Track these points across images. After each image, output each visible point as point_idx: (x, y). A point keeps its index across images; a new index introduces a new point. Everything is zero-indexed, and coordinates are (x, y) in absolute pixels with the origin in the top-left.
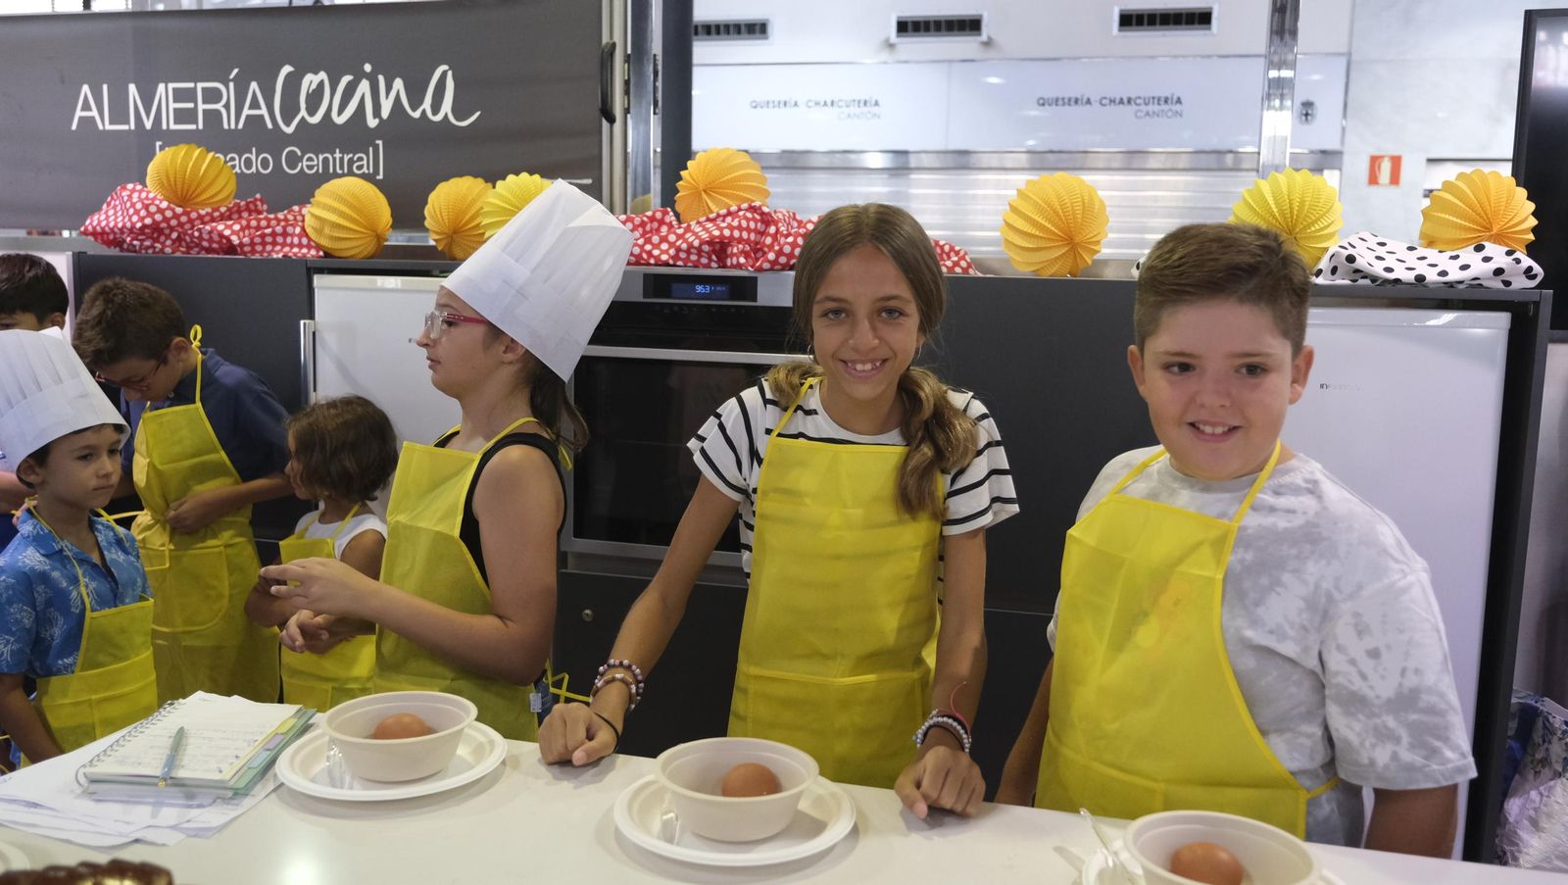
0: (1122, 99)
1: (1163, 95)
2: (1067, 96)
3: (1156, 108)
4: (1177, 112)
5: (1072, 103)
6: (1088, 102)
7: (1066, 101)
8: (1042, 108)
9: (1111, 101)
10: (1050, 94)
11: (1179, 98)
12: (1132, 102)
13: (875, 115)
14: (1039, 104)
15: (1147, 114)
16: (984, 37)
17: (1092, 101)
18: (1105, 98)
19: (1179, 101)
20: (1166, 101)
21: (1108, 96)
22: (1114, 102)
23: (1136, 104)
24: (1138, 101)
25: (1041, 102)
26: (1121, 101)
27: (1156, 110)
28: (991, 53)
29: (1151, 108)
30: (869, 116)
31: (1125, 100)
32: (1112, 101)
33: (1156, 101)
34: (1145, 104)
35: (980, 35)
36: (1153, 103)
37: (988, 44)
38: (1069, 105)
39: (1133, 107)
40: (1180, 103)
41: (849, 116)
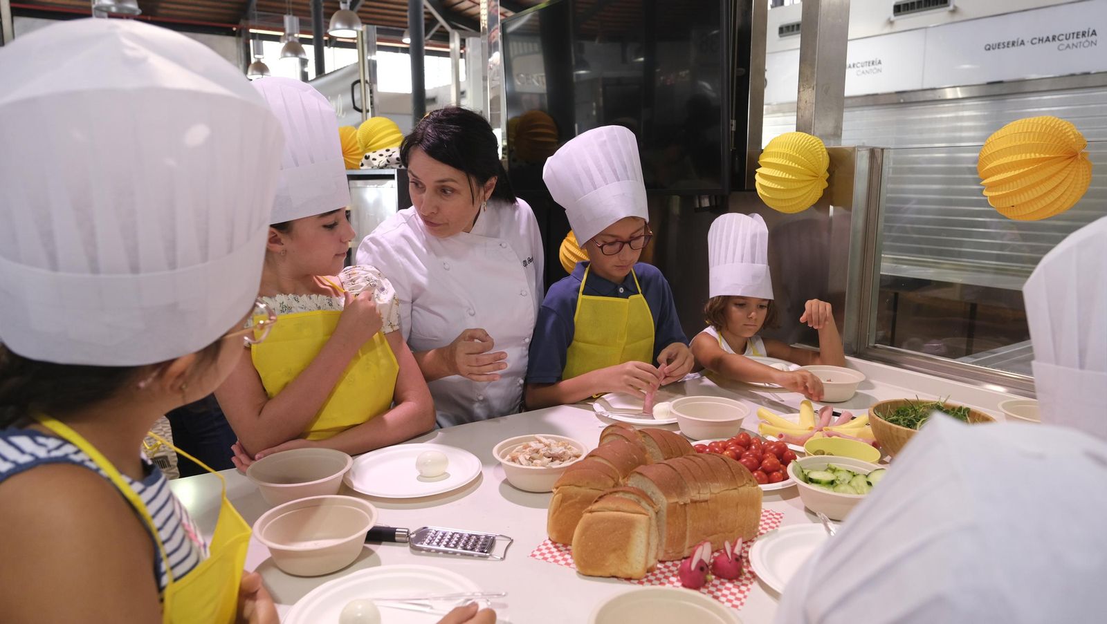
0: (1048, 37)
1: (1081, 30)
2: (1006, 41)
3: (1075, 41)
4: (1092, 42)
5: (1010, 45)
6: (1023, 43)
7: (1006, 44)
8: (988, 52)
9: (1039, 40)
10: (994, 41)
11: (1094, 31)
12: (1056, 39)
13: (879, 70)
14: (986, 49)
15: (1068, 46)
16: (951, 7)
17: (1025, 42)
18: (1035, 38)
19: (1094, 33)
20: (1083, 35)
21: (1037, 37)
22: (1042, 40)
23: (1059, 40)
24: (1060, 38)
25: (988, 47)
26: (1048, 39)
27: (1075, 43)
28: (957, 18)
29: (1071, 42)
30: (875, 71)
31: (1051, 38)
32: (1041, 40)
33: (1075, 35)
34: (1066, 39)
35: (948, 6)
36: (1073, 38)
37: (954, 11)
38: (1008, 47)
39: (1057, 43)
40: (1095, 34)
41: (863, 72)
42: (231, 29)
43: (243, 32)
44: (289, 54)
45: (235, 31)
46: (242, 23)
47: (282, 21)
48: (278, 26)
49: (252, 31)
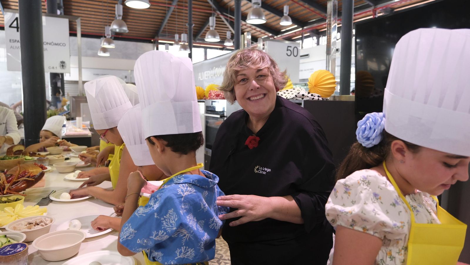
42: (151, 40)
43: (156, 41)
44: (182, 49)
45: (153, 42)
46: (156, 38)
47: (174, 37)
48: (172, 39)
49: (160, 41)
